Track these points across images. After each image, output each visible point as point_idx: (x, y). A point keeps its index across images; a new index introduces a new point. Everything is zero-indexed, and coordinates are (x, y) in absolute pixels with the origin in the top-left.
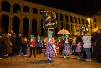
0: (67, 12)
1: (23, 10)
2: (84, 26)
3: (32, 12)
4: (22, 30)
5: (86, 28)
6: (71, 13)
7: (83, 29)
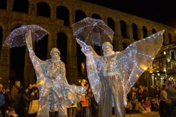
0: (125, 14)
1: (11, 8)
2: (169, 50)
3: (34, 13)
4: (8, 58)
5: (173, 53)
6: (135, 17)
7: (165, 57)
